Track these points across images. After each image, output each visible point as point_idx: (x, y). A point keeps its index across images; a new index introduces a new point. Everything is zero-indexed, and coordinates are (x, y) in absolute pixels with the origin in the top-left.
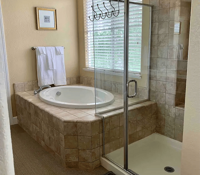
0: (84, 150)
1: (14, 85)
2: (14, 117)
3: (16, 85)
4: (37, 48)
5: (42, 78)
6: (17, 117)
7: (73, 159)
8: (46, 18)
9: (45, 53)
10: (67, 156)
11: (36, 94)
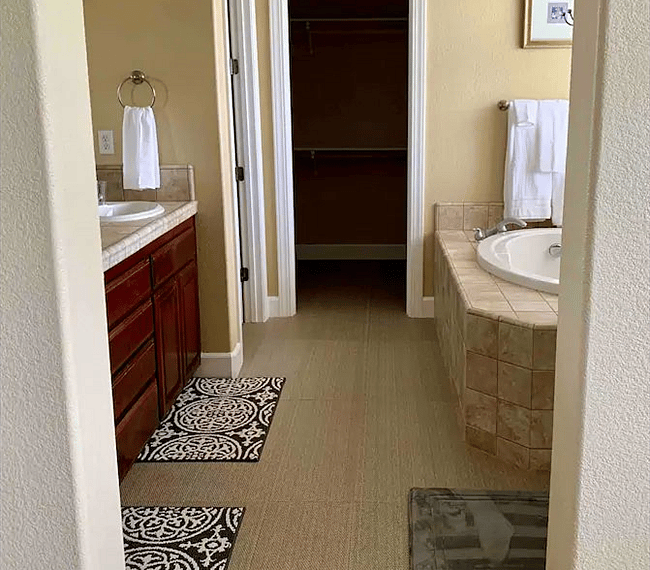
0: (511, 405)
1: (435, 207)
2: (425, 299)
3: (441, 210)
4: (511, 104)
5: (514, 198)
6: (432, 298)
7: (485, 424)
8: (554, 11)
9: (532, 119)
10: (470, 411)
11: (482, 239)
